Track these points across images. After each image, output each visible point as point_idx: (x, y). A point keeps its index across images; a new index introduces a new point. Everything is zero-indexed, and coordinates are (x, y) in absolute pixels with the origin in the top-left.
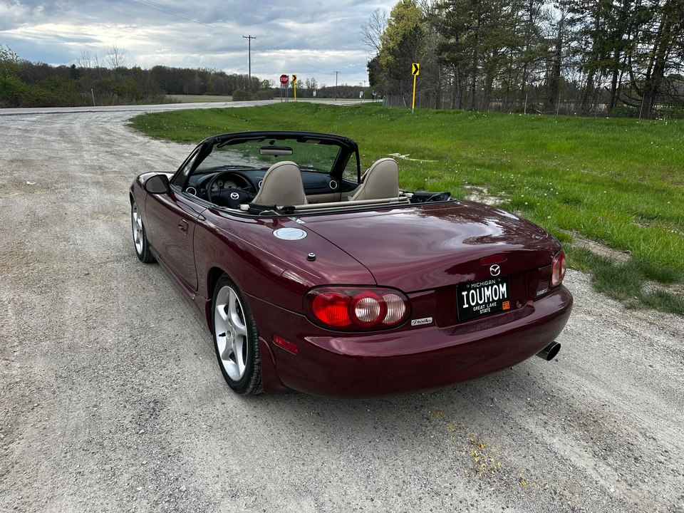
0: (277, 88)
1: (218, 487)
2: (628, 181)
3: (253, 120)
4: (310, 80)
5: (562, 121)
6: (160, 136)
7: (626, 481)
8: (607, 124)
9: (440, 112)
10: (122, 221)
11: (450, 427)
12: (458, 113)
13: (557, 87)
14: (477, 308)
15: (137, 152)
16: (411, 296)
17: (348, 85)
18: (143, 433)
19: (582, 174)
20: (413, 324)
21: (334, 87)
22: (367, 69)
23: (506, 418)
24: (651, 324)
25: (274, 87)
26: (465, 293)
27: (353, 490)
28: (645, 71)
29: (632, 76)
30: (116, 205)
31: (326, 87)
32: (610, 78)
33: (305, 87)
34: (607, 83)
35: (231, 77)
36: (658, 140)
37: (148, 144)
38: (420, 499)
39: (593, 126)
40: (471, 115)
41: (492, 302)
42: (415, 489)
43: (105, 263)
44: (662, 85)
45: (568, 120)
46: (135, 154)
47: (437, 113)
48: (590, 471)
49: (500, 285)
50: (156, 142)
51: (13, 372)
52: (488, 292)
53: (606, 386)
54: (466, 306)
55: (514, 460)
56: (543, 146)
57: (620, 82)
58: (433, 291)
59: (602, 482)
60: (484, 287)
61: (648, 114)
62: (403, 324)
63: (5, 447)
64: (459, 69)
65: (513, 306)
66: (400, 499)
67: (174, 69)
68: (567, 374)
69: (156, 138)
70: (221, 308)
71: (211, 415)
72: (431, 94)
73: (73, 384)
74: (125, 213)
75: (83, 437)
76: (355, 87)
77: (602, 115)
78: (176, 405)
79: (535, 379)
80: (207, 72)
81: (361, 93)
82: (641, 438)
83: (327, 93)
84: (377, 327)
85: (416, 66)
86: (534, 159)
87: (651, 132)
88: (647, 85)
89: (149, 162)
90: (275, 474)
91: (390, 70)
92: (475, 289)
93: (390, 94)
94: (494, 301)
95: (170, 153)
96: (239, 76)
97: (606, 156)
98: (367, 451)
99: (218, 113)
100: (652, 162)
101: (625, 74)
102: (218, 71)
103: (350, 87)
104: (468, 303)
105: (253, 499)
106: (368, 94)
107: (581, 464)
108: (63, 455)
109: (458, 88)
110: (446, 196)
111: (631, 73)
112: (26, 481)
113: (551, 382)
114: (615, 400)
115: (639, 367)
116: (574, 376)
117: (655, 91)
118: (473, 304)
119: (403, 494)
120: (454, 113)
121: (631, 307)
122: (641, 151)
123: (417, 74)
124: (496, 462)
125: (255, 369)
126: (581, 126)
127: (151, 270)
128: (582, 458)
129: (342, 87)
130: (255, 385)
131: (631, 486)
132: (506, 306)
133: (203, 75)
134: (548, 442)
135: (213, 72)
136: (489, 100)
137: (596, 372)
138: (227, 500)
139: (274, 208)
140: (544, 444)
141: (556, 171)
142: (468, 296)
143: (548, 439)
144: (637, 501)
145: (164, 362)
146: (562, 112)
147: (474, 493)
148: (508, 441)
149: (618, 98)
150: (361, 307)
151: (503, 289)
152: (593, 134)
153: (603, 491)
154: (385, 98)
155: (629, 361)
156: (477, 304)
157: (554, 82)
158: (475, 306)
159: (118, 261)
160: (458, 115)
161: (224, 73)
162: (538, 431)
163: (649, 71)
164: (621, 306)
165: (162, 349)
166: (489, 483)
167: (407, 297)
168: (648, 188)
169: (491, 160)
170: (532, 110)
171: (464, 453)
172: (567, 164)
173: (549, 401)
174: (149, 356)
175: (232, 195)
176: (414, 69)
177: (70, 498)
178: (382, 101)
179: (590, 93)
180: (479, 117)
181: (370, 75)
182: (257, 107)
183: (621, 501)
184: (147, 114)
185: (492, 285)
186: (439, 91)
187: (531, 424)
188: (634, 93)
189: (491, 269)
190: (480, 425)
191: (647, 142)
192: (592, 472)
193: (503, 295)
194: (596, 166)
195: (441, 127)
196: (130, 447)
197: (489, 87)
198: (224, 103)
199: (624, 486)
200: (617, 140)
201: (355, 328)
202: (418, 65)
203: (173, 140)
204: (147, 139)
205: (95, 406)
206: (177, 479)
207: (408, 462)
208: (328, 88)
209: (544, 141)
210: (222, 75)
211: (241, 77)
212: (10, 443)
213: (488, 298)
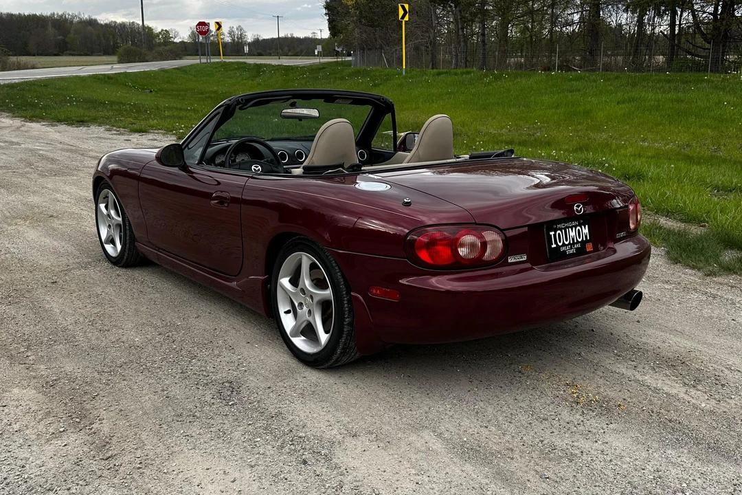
0: (182, 42)
1: (335, 432)
2: (699, 153)
3: (160, 90)
4: (235, 29)
5: (609, 80)
6: (36, 117)
7: (715, 399)
8: (669, 81)
9: (442, 73)
10: (55, 225)
11: (543, 376)
12: (469, 73)
13: (597, 33)
14: (563, 249)
15: (14, 140)
16: (509, 234)
17: (295, 36)
18: (233, 404)
19: (642, 147)
20: (509, 261)
21: (273, 40)
22: (324, 11)
23: (596, 366)
24: (732, 287)
25: (177, 40)
26: (552, 233)
27: (466, 423)
28: (711, 9)
29: (694, 16)
30: (32, 207)
31: (261, 39)
32: (667, 19)
33: (228, 39)
34: (663, 26)
35: (107, 26)
36: (733, 99)
37: (23, 128)
38: (530, 424)
39: (650, 84)
40: (486, 76)
41: (577, 243)
42: (523, 418)
43: (70, 270)
44: (734, 27)
45: (617, 78)
46: (12, 143)
47: (439, 74)
48: (682, 395)
49: (583, 227)
50: (34, 125)
51: (43, 373)
52: (572, 233)
53: (690, 337)
54: (554, 246)
55: (612, 394)
56: (587, 113)
57: (680, 24)
58: (526, 229)
59: (694, 401)
60: (568, 227)
61: (718, 66)
62: (501, 260)
63: (87, 428)
64: (460, 11)
65: (596, 249)
66: (511, 426)
67: (11, 16)
68: (650, 331)
69: (32, 119)
70: (285, 281)
71: (297, 387)
72: (423, 48)
73: (123, 376)
74: (52, 216)
75: (168, 413)
76: (306, 39)
77: (660, 69)
78: (252, 381)
79: (619, 338)
80: (66, 20)
81: (319, 48)
82: (726, 372)
83: (263, 47)
84: (477, 264)
85: (403, 8)
86: (578, 131)
87: (724, 89)
88: (715, 28)
89: (41, 152)
90: (386, 418)
91: (361, 12)
92: (561, 230)
93: (363, 49)
94: (578, 242)
95: (67, 140)
96: (120, 25)
97: (670, 123)
98: (468, 397)
99: (106, 82)
100: (727, 128)
101: (685, 14)
102: (86, 16)
103: (298, 39)
104: (556, 243)
105: (374, 436)
106: (328, 47)
107: (674, 391)
108: (158, 426)
109: (459, 37)
110: (509, 153)
111: (693, 12)
112: (135, 447)
113: (636, 339)
114: (700, 347)
115: (722, 321)
116: (657, 333)
117: (726, 36)
118: (560, 244)
119: (513, 421)
120: (462, 74)
121: (711, 274)
122: (712, 114)
123: (407, 18)
124: (594, 396)
126: (634, 85)
127: (138, 274)
128: (675, 388)
129: (286, 39)
131: (719, 401)
132: (589, 247)
133: (60, 24)
134: (641, 379)
135: (76, 20)
136: (505, 54)
137: (679, 328)
138: (348, 439)
139: (342, 166)
140: (637, 381)
141: (608, 145)
142: (555, 235)
143: (639, 377)
144: (725, 410)
145: (216, 352)
146: (607, 68)
147: (578, 417)
148: (601, 381)
149: (678, 46)
150: (462, 245)
151: (586, 230)
152: (650, 95)
153: (696, 407)
154: (355, 55)
155: (711, 317)
156: (564, 245)
157: (594, 27)
158: (562, 246)
159: (86, 268)
160: (469, 76)
161: (96, 20)
162: (629, 373)
163: (716, 9)
164: (700, 274)
165: (206, 342)
166: (591, 410)
167: (504, 234)
168: (724, 161)
169: (521, 135)
170: (566, 67)
171: (562, 392)
172: (621, 136)
173: (636, 352)
174: (196, 348)
175: (253, 167)
176: (401, 12)
177: (192, 451)
178: (350, 58)
179: (641, 42)
180: (497, 78)
181: (330, 22)
182: (163, 71)
183: (711, 411)
185: (576, 227)
186: (434, 43)
187: (622, 369)
188: (699, 40)
189: (575, 208)
190: (572, 373)
191: (719, 102)
192: (684, 395)
193: (586, 237)
194: (659, 137)
195: (448, 93)
196: (226, 415)
197: (503, 37)
198: (110, 66)
199: (713, 402)
200: (682, 101)
201: (457, 266)
202: (407, 6)
203: (60, 121)
204: (17, 122)
205: (163, 390)
206: (291, 431)
207: (511, 401)
208: (264, 40)
209: (588, 107)
210: (92, 23)
211: (123, 25)
212: (91, 424)
213: (573, 239)
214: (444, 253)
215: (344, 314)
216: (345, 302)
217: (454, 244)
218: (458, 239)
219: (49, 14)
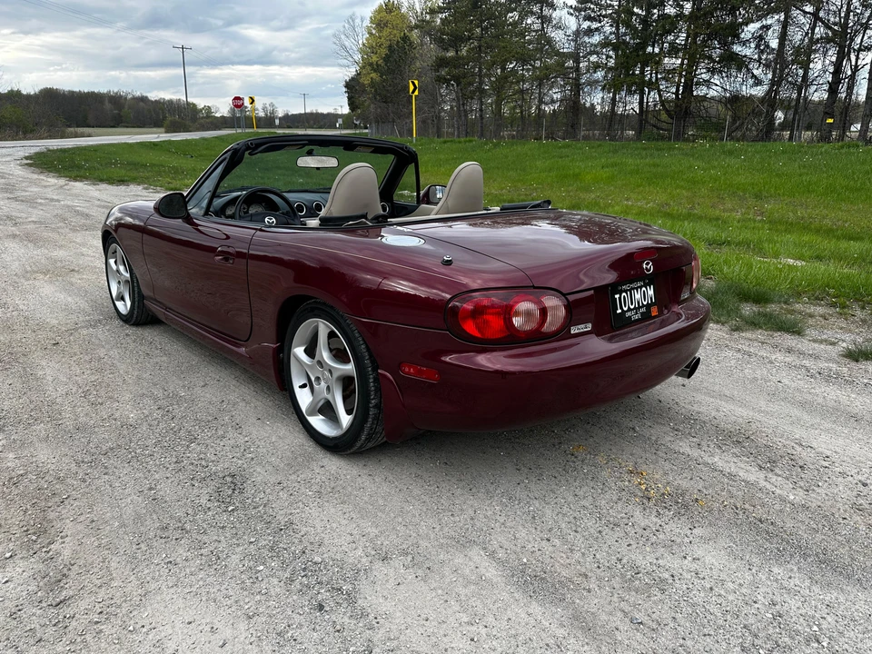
0: (223, 117)
1: (359, 552)
2: (678, 211)
3: (201, 156)
4: (268, 106)
5: (593, 147)
6: (81, 177)
7: (801, 487)
8: (645, 149)
9: (448, 141)
10: (73, 280)
11: (601, 460)
12: (470, 141)
13: (578, 110)
14: (628, 314)
15: (55, 197)
16: (571, 298)
17: (320, 111)
18: (233, 510)
19: (627, 206)
20: (572, 332)
21: (301, 114)
22: (345, 89)
23: (656, 445)
24: (763, 343)
25: (218, 115)
26: (617, 296)
27: (522, 533)
28: (674, 90)
29: (660, 96)
30: (55, 261)
31: (290, 114)
32: (637, 97)
33: (262, 114)
34: (633, 105)
35: (157, 102)
36: (702, 164)
37: (66, 187)
38: (600, 532)
39: (629, 151)
40: (486, 144)
41: (641, 307)
42: (590, 524)
43: (76, 329)
44: (693, 105)
45: (600, 145)
46: (52, 200)
47: (445, 142)
48: (763, 483)
49: (648, 288)
50: (78, 184)
51: (9, 464)
52: (638, 296)
53: (743, 404)
54: (619, 311)
55: (685, 484)
56: (576, 176)
57: (647, 102)
58: (592, 292)
59: (778, 491)
60: (633, 289)
61: (680, 136)
62: (563, 333)
63: (44, 550)
64: (461, 90)
65: (661, 313)
66: (579, 536)
67: (72, 93)
68: (699, 397)
69: (76, 179)
70: (299, 351)
71: (313, 481)
72: (430, 121)
73: (106, 468)
74: (73, 270)
75: (152, 525)
76: (329, 114)
77: (629, 139)
78: (260, 475)
79: (669, 406)
80: (121, 96)
81: (340, 121)
82: (799, 449)
83: (290, 120)
84: (537, 337)
85: (413, 83)
86: (569, 192)
87: (693, 156)
88: (677, 106)
89: (78, 208)
90: (423, 529)
91: (376, 91)
92: (626, 292)
93: (377, 122)
94: (643, 305)
95: (104, 197)
96: (168, 101)
97: (649, 185)
98: (519, 492)
99: (151, 148)
100: (699, 189)
101: (652, 93)
102: (138, 94)
103: (322, 115)
104: (621, 308)
105: (409, 558)
106: (348, 122)
107: (752, 478)
108: (134, 547)
109: (461, 113)
110: (546, 205)
111: (659, 91)
112: (98, 582)
113: (686, 406)
114: (758, 416)
115: (768, 384)
116: (707, 399)
117: (686, 113)
118: (625, 309)
119: (579, 529)
120: (465, 142)
121: (737, 329)
122: (685, 177)
123: (416, 93)
124: (665, 487)
125: (371, 413)
126: (615, 151)
127: (148, 333)
128: (750, 473)
129: (311, 114)
130: (368, 434)
131: (808, 491)
132: (654, 312)
133: (116, 100)
134: (710, 462)
135: (130, 97)
136: (499, 127)
137: (727, 393)
138: (378, 565)
139: (365, 216)
140: (706, 464)
141: (597, 204)
142: (620, 298)
143: (707, 459)
144: (819, 504)
145: (220, 432)
146: (586, 138)
147: (655, 520)
148: (667, 466)
149: (647, 122)
150: (517, 314)
151: (651, 292)
152: (630, 161)
153: (783, 500)
154: (371, 128)
155: (756, 379)
156: (629, 309)
157: (574, 107)
158: (627, 311)
159: (94, 327)
160: (471, 144)
161: (147, 97)
162: (695, 453)
163: (678, 90)
164: (726, 328)
165: (210, 418)
166: (666, 508)
167: (567, 299)
168: (700, 218)
169: (519, 195)
170: (551, 136)
171: (627, 483)
172: (607, 196)
173: (691, 424)
174: (197, 427)
175: (266, 219)
176: (412, 88)
177: (172, 591)
178: (367, 131)
179: (612, 121)
180: (496, 146)
181: (349, 98)
182: (204, 139)
183: (803, 506)
184: (49, 150)
185: (641, 287)
186: (439, 117)
187: (684, 447)
188: (664, 116)
189: (644, 266)
190: (631, 455)
191: (691, 167)
192: (765, 483)
193: (651, 299)
194: (640, 197)
195: (453, 159)
196: (223, 527)
197: (498, 113)
198: (156, 136)
199: (801, 493)
200: (658, 166)
201: (513, 340)
202: (416, 82)
203: (102, 181)
204: (62, 181)
205: (150, 489)
206: (304, 552)
207: (571, 498)
208: (293, 115)
209: (577, 171)
210: (143, 99)
211: (171, 102)
212: (50, 543)
213: (639, 303)
214: (496, 323)
215: (369, 395)
216: (371, 380)
217: (508, 312)
218: (511, 307)
219: (105, 92)
